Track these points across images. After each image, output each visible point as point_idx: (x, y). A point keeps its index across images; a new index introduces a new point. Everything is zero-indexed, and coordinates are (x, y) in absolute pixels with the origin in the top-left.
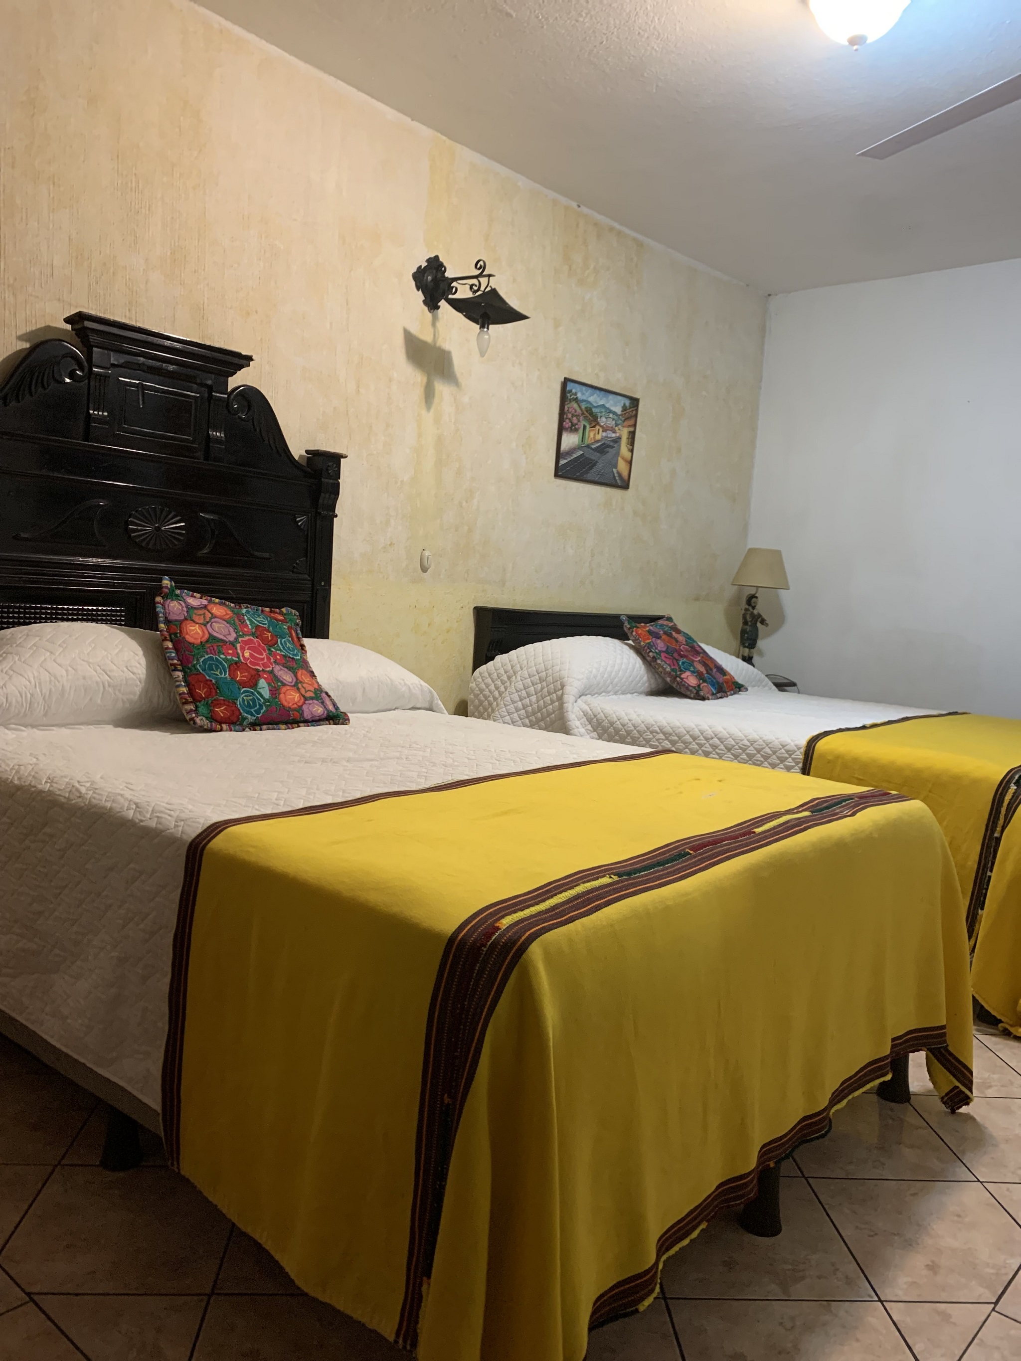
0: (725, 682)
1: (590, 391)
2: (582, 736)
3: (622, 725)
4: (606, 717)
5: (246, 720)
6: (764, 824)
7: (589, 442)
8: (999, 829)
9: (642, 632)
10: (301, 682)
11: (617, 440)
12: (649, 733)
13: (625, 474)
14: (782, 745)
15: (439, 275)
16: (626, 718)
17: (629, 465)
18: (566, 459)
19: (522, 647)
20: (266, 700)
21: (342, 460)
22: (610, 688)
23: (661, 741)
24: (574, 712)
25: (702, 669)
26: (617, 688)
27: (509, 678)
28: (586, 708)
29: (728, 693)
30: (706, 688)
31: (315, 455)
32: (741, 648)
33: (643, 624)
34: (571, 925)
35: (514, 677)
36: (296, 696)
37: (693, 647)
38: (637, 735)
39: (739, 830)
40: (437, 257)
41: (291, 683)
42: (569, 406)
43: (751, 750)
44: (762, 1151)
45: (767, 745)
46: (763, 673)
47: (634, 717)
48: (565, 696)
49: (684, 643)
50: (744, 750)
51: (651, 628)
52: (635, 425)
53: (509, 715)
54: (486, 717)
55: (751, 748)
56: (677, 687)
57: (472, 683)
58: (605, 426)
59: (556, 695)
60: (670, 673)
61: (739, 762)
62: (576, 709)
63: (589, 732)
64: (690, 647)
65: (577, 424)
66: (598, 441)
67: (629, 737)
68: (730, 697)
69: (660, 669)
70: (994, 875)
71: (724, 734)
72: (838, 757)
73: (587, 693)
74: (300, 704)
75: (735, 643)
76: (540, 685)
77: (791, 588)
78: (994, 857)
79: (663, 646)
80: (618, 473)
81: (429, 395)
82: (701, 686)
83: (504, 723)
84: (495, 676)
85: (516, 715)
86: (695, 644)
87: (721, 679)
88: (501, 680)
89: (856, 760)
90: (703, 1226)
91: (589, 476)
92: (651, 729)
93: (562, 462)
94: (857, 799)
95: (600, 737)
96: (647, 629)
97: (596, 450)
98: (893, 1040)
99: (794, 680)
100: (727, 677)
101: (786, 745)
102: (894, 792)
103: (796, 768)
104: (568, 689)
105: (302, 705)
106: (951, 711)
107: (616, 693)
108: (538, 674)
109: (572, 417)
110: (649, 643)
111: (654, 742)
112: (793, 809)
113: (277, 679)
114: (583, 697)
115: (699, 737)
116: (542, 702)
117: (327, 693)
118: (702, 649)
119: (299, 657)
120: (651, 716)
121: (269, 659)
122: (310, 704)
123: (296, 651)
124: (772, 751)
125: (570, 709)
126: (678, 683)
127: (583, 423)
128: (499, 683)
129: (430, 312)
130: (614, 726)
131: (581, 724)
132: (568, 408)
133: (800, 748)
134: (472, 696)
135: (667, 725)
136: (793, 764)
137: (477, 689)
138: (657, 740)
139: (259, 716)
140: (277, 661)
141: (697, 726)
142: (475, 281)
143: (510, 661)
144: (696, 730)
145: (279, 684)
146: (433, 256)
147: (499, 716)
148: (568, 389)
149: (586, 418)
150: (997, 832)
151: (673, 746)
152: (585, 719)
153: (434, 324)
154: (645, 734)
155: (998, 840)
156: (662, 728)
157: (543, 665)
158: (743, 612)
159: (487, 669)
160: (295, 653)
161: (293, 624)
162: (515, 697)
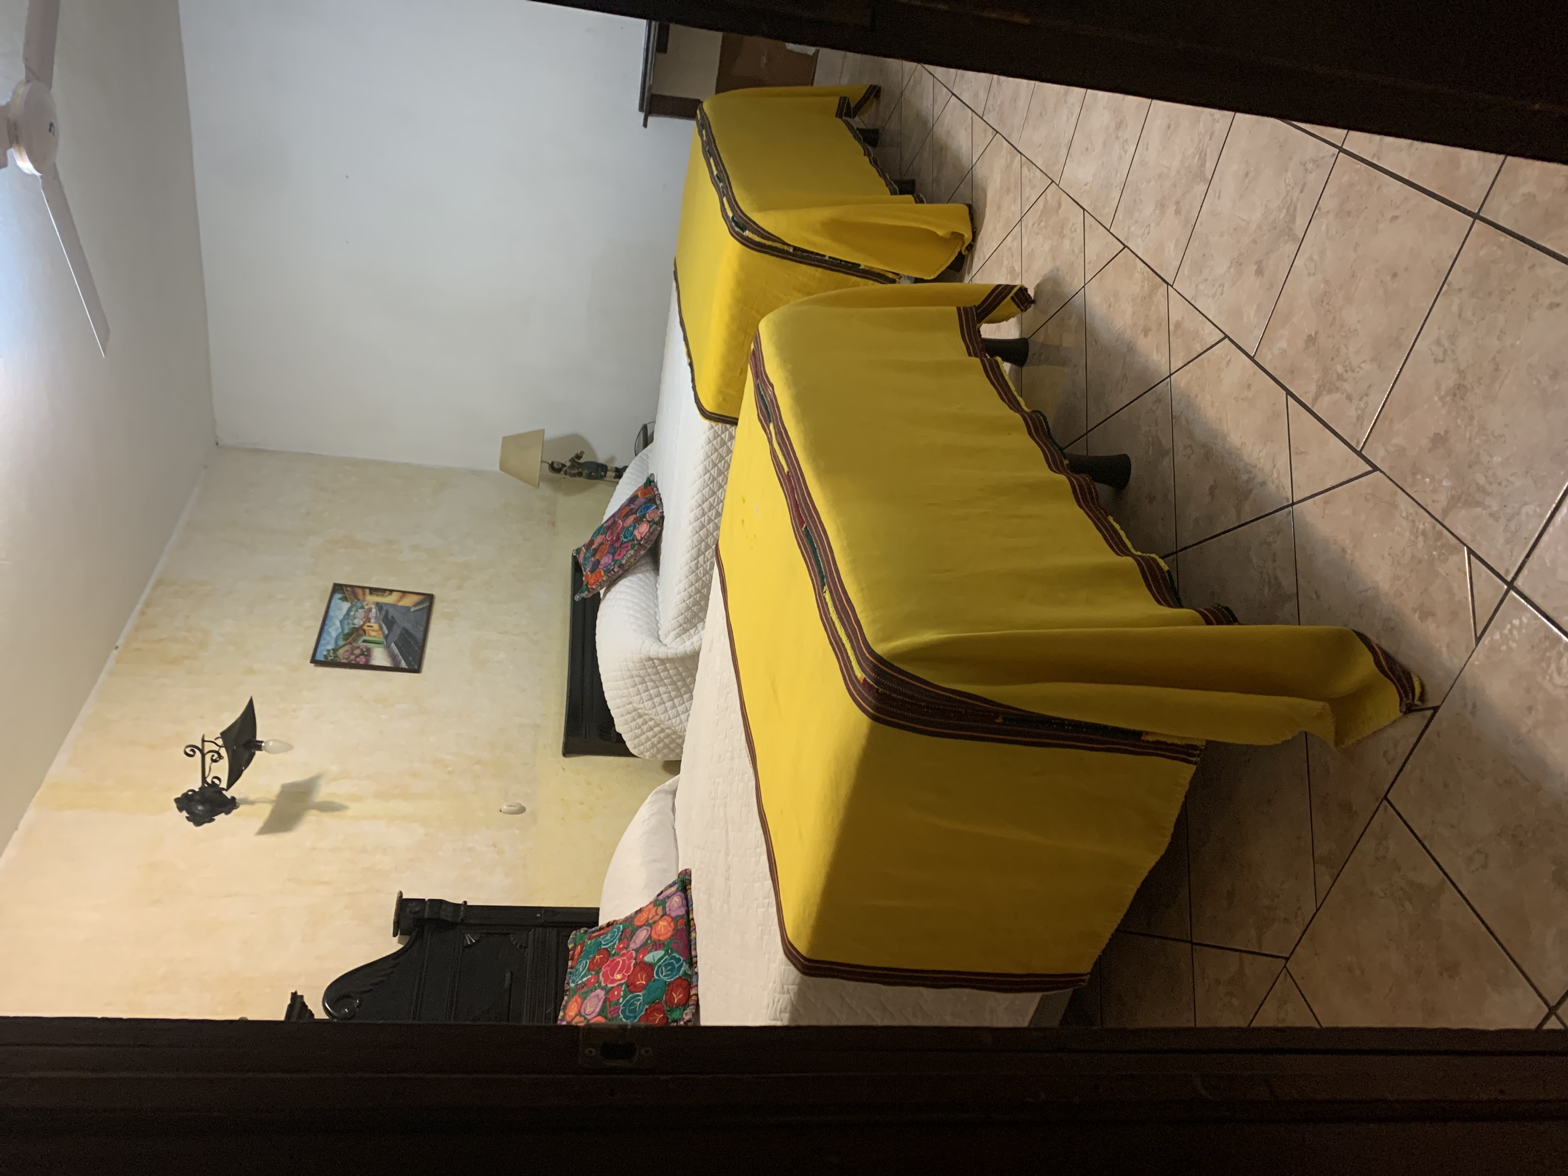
0: (644, 496)
1: (325, 635)
2: (701, 639)
3: (690, 598)
4: (682, 614)
5: (687, 972)
6: (781, 464)
7: (382, 636)
8: (786, 248)
9: (593, 578)
10: (647, 921)
11: (379, 606)
12: (698, 571)
13: (416, 598)
14: (709, 443)
15: (197, 797)
16: (683, 594)
17: (407, 594)
18: (400, 661)
19: (608, 703)
20: (667, 953)
21: (404, 897)
22: (652, 612)
23: (706, 559)
24: (675, 647)
25: (631, 518)
26: (651, 604)
27: (640, 716)
28: (673, 634)
29: (656, 493)
30: (651, 514)
31: (399, 927)
32: (606, 479)
33: (584, 579)
34: (861, 622)
35: (640, 711)
36: (662, 923)
37: (608, 528)
38: (700, 583)
39: (786, 486)
40: (177, 800)
41: (648, 930)
42: (341, 658)
43: (714, 472)
44: (1056, 470)
45: (709, 457)
46: (633, 459)
47: (682, 586)
48: (660, 656)
49: (604, 536)
50: (714, 479)
51: (588, 570)
52: (363, 588)
53: (679, 715)
54: (681, 740)
55: (712, 472)
56: (649, 544)
57: (645, 756)
58: (364, 620)
59: (659, 666)
60: (635, 550)
61: (726, 483)
62: (674, 645)
63: (697, 631)
64: (608, 530)
65: (362, 650)
66: (381, 628)
67: (702, 591)
68: (660, 491)
69: (632, 560)
70: (828, 254)
71: (698, 498)
72: (720, 391)
73: (656, 634)
74: (670, 920)
75: (601, 485)
76: (648, 684)
77: (542, 428)
78: (812, 253)
79: (607, 557)
80: (415, 605)
81: (329, 807)
82: (650, 520)
83: (687, 720)
84: (638, 732)
85: (679, 708)
86: (605, 525)
87: (641, 500)
88: (643, 724)
89: (723, 375)
90: (1111, 519)
91: (419, 636)
92: (694, 569)
93: (403, 664)
94: (758, 381)
95: (703, 620)
96: (589, 573)
97: (389, 629)
98: (970, 355)
99: (640, 427)
100: (639, 493)
101: (709, 439)
102: (752, 347)
103: (731, 430)
104: (653, 654)
105: (672, 918)
106: (673, 278)
107: (657, 606)
108: (636, 685)
109: (354, 654)
110: (605, 572)
111: (707, 566)
112: (768, 438)
113: (645, 944)
114: (661, 638)
115: (701, 522)
116: (666, 681)
117: (659, 895)
118: (610, 518)
119: (621, 926)
120: (681, 569)
121: (623, 955)
122: (670, 910)
123: (614, 930)
124: (714, 453)
125: (673, 651)
126: (646, 543)
127: (360, 643)
128: (645, 727)
129: (238, 807)
130: (691, 606)
131: (689, 639)
132: (344, 658)
133: (712, 425)
134: (659, 756)
135: (689, 553)
136: (727, 432)
137: (652, 750)
138: (705, 563)
139: (682, 959)
140: (625, 946)
141: (690, 523)
142: (208, 757)
143: (622, 716)
144: (694, 524)
145: (649, 942)
146: (174, 805)
147: (680, 726)
148: (323, 659)
149: (355, 640)
150: (788, 249)
151: (711, 547)
152: (684, 636)
153: (252, 803)
154: (699, 575)
155: (795, 248)
156: (693, 559)
157: (627, 681)
158: (568, 477)
159: (631, 740)
160: (616, 930)
161: (586, 936)
162: (660, 709)
